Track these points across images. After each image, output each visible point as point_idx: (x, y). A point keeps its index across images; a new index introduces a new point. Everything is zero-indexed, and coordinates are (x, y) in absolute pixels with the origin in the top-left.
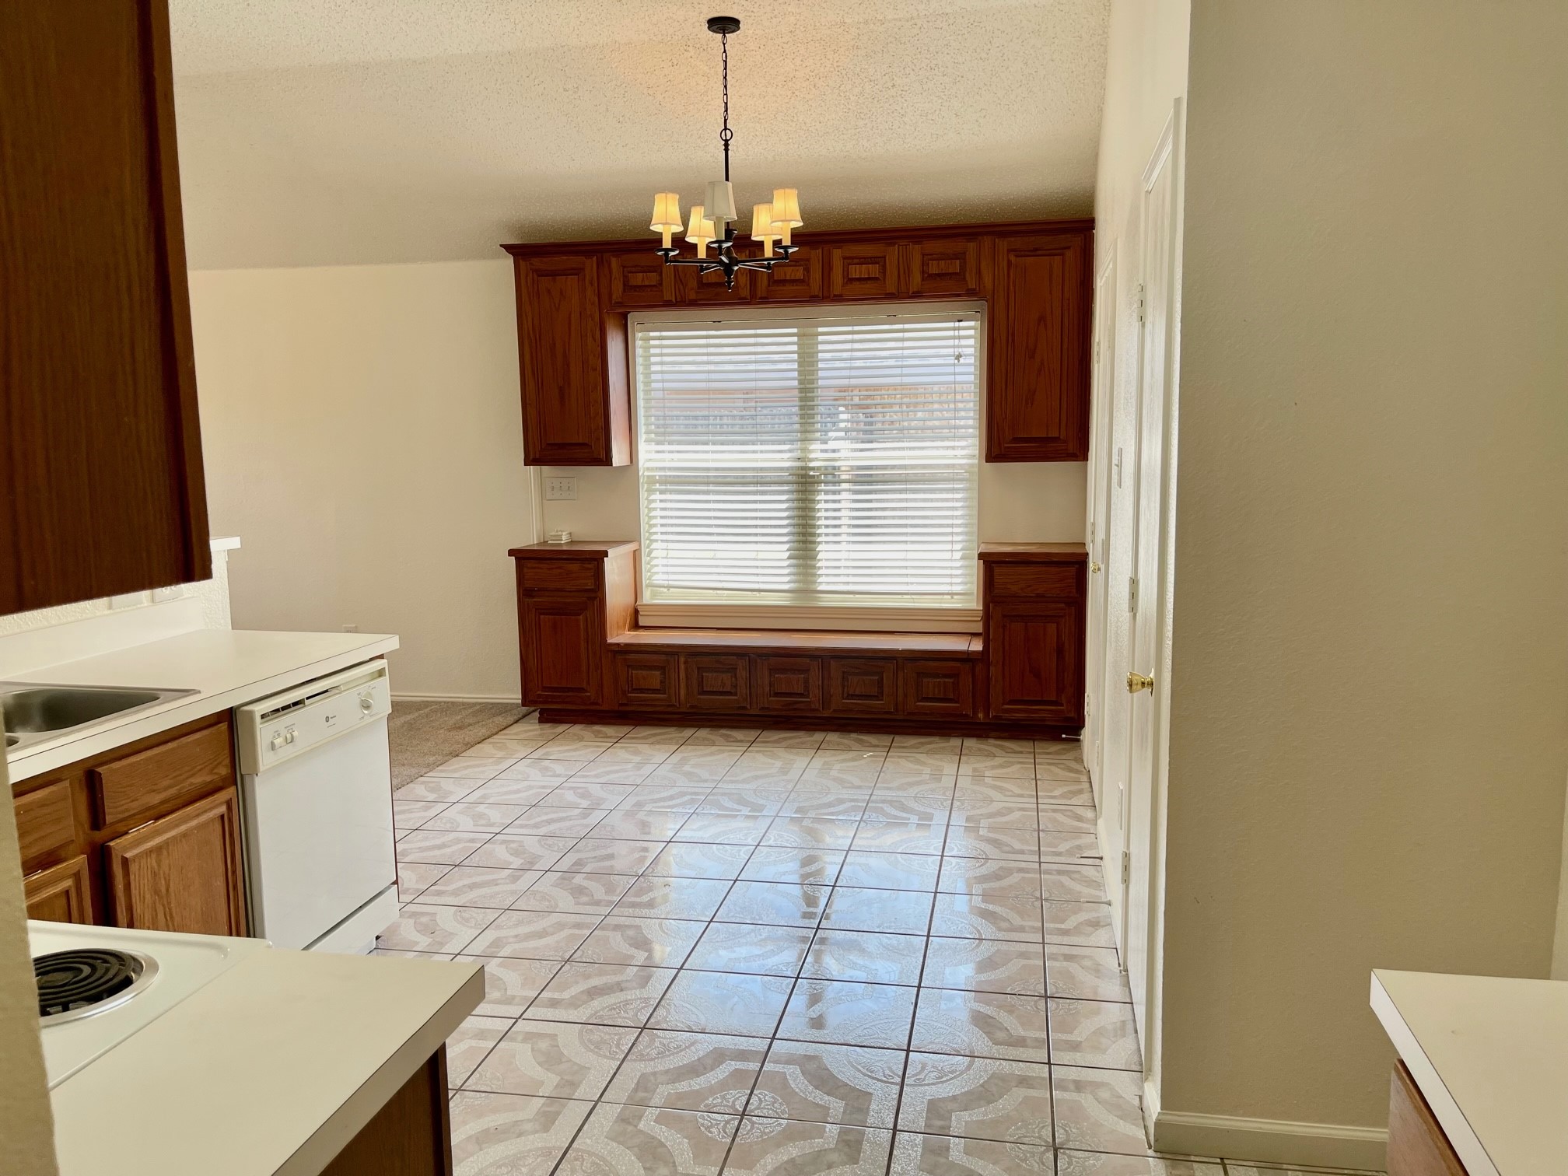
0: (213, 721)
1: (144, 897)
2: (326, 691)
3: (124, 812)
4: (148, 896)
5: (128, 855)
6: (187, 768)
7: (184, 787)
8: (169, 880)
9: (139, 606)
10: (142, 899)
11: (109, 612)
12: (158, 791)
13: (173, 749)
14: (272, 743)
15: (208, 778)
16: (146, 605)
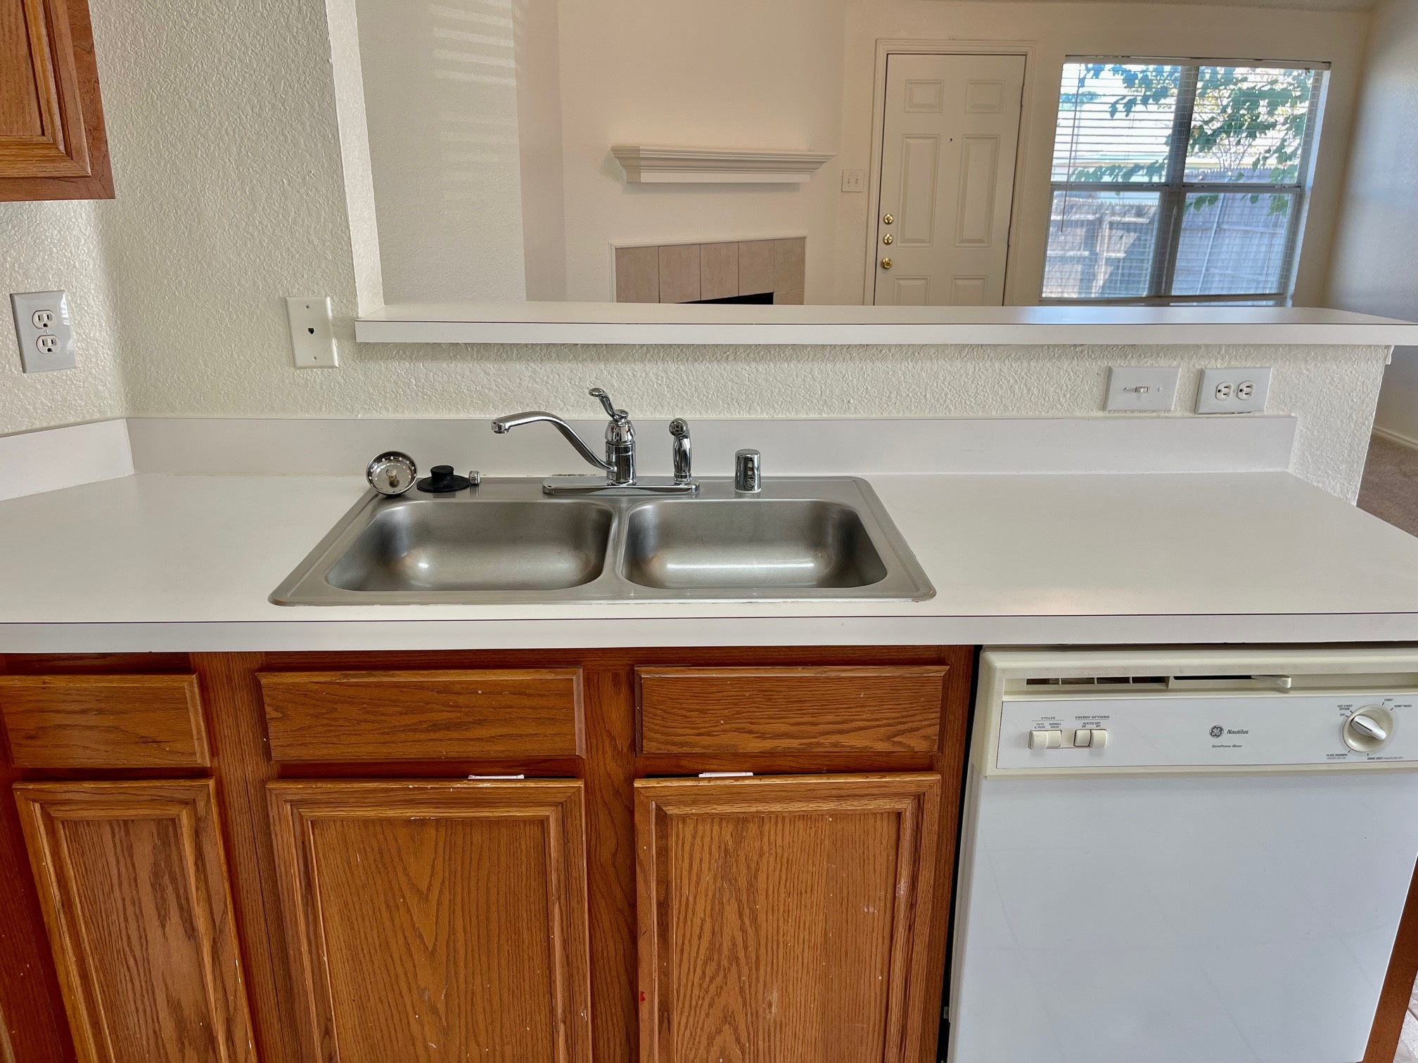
0: (934, 655)
1: (699, 878)
2: (1249, 677)
3: (682, 744)
4: (707, 878)
5: (671, 810)
6: (830, 718)
7: (818, 744)
8: (757, 870)
9: (1162, 414)
10: (694, 877)
11: (1101, 414)
12: (762, 736)
13: (801, 679)
14: (1031, 734)
15: (881, 746)
16: (1178, 414)
